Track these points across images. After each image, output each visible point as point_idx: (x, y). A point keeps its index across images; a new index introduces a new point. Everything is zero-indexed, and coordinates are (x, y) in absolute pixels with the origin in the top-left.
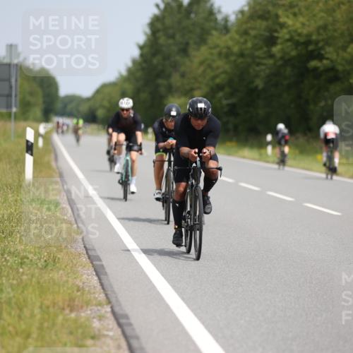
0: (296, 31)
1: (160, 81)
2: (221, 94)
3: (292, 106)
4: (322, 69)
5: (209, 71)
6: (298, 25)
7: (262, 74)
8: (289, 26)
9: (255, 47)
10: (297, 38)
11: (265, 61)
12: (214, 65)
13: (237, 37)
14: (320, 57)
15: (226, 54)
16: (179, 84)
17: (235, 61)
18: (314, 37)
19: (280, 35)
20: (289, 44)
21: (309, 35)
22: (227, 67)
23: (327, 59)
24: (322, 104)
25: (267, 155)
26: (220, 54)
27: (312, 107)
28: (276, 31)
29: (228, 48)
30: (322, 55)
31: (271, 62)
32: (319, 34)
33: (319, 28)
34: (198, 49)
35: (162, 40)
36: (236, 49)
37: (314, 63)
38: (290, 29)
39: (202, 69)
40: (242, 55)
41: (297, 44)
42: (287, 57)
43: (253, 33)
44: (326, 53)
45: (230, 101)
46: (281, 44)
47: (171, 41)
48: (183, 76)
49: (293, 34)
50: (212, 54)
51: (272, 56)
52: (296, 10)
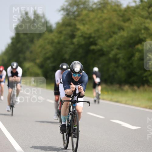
0: (84, 32)
2: (48, 62)
6: (85, 29)
7: (68, 52)
10: (85, 35)
12: (46, 48)
15: (52, 43)
16: (29, 57)
17: (55, 46)
18: (93, 35)
20: (81, 38)
21: (90, 34)
22: (52, 49)
28: (75, 32)
29: (52, 40)
31: (72, 46)
32: (95, 33)
36: (56, 40)
37: (93, 47)
40: (59, 43)
41: (85, 38)
42: (80, 44)
43: (64, 32)
46: (78, 38)
47: (25, 36)
48: (31, 52)
52: (84, 22)
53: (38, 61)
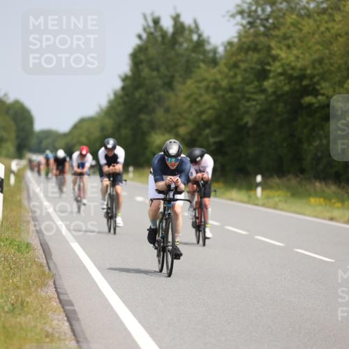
0: (289, 65)
1: (143, 116)
2: (207, 131)
3: (285, 145)
4: (317, 105)
5: (195, 105)
6: (292, 58)
7: (253, 110)
8: (282, 59)
9: (246, 82)
10: (290, 72)
11: (255, 97)
12: (201, 100)
13: (226, 70)
14: (315, 93)
15: (215, 88)
16: (163, 120)
17: (223, 96)
18: (309, 72)
19: (273, 68)
20: (282, 78)
21: (303, 69)
22: (215, 102)
23: (323, 95)
24: (317, 143)
25: (257, 198)
26: (207, 88)
27: (305, 146)
28: (268, 64)
29: (216, 82)
30: (317, 90)
31: (262, 97)
32: (314, 68)
33: (314, 62)
34: (184, 83)
35: (146, 72)
36: (224, 83)
37: (308, 99)
38: (283, 61)
39: (188, 104)
40: (231, 89)
41: (290, 78)
42: (279, 92)
43: (243, 66)
44: (322, 88)
45: (217, 139)
46: (274, 77)
47: (155, 74)
48: (167, 111)
49: (287, 68)
50: (198, 88)
51: (263, 91)
52: (290, 42)
53: (182, 131)
